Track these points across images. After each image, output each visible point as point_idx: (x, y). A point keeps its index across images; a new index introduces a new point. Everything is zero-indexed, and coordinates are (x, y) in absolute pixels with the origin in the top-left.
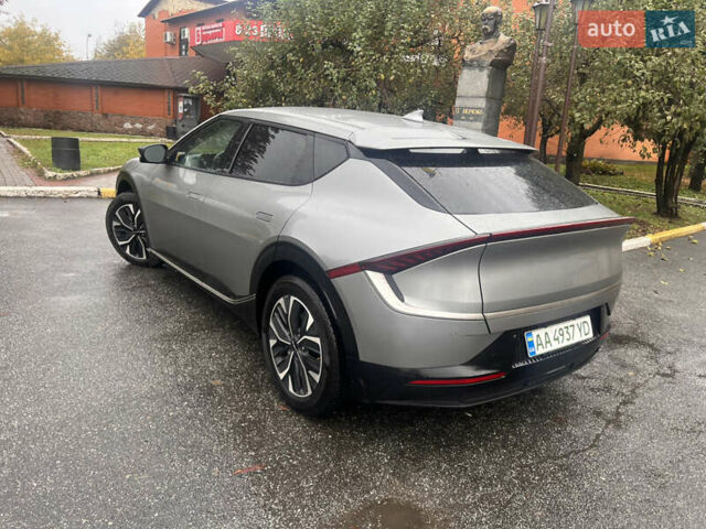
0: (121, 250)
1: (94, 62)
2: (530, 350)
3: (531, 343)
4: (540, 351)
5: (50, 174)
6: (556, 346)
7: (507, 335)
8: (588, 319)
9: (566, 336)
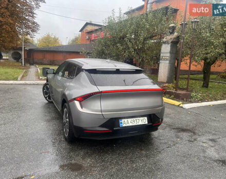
0: (46, 98)
1: (68, 46)
2: (121, 125)
3: (122, 123)
4: (124, 125)
5: (41, 78)
6: (131, 124)
7: (112, 119)
8: (146, 118)
9: (136, 122)
